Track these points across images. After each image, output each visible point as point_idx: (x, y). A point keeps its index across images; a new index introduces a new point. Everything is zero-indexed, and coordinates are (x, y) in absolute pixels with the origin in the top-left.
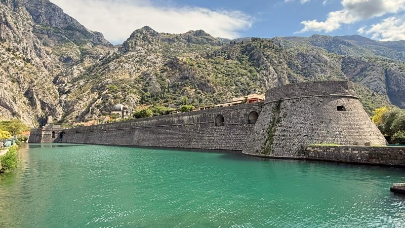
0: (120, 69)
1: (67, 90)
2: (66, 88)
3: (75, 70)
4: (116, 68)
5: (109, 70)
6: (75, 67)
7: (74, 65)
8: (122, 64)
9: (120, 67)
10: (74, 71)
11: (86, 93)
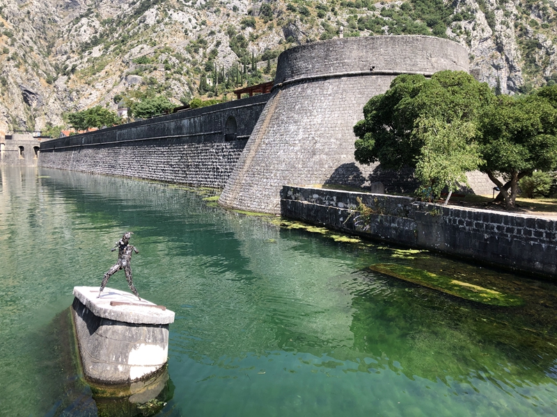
0: (166, 24)
1: (70, 68)
2: (67, 62)
3: (85, 27)
4: (158, 22)
5: (147, 26)
6: (84, 20)
7: (82, 16)
8: (170, 13)
9: (167, 19)
10: (82, 29)
11: (102, 73)
